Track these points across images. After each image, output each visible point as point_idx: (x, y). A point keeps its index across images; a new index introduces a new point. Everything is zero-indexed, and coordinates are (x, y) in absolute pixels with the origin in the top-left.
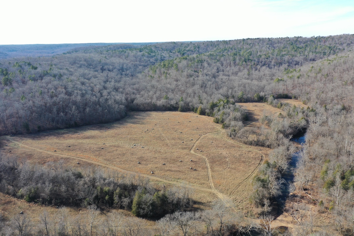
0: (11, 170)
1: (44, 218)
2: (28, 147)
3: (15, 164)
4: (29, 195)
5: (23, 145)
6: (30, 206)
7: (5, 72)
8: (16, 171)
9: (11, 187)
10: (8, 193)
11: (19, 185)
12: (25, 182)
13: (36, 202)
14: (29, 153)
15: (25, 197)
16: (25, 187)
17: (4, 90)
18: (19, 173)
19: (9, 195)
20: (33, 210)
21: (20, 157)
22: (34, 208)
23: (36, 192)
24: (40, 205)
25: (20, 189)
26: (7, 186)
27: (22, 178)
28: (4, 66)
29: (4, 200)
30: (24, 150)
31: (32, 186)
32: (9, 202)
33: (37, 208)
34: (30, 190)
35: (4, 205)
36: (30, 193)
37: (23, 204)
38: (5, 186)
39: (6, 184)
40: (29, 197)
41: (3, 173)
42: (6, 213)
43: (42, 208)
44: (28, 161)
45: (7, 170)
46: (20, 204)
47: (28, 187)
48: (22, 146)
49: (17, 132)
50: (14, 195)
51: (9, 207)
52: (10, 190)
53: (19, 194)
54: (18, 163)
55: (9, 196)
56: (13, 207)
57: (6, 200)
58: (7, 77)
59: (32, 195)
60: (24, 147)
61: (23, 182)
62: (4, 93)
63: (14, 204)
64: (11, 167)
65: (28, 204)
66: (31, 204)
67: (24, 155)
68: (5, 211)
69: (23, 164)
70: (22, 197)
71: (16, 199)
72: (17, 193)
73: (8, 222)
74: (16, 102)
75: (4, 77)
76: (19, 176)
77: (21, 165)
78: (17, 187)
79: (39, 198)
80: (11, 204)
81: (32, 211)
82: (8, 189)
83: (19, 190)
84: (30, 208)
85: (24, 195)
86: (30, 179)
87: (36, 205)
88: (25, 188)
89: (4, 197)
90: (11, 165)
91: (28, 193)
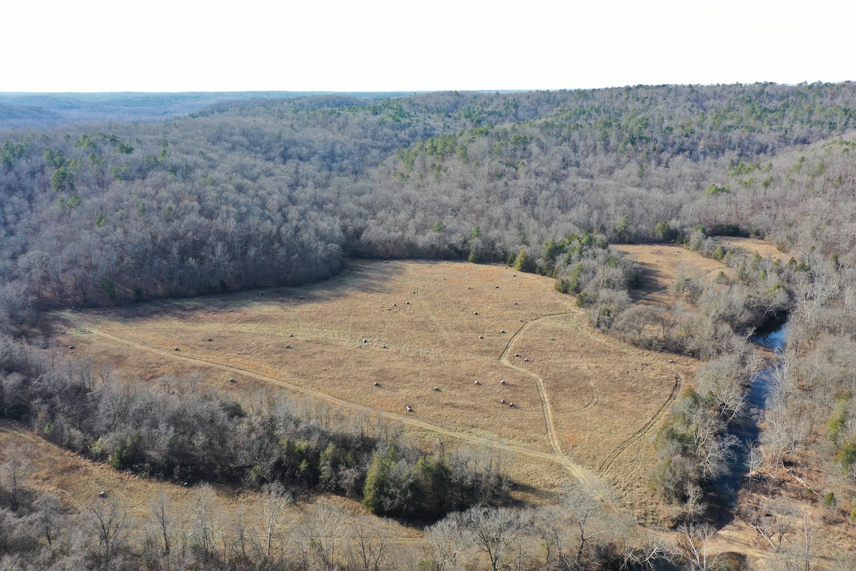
0: (77, 394)
1: (159, 510)
2: (113, 338)
3: (86, 378)
4: (120, 453)
5: (101, 334)
6: (122, 479)
7: (57, 159)
8: (89, 394)
9: (79, 432)
10: (70, 447)
11: (95, 429)
12: (110, 421)
13: (135, 472)
14: (116, 353)
15: (110, 458)
16: (110, 434)
17: (57, 201)
18: (97, 400)
19: (74, 452)
20: (131, 489)
21: (94, 363)
22: (131, 485)
23: (135, 447)
24: (146, 477)
25: (99, 437)
26: (69, 429)
27: (102, 411)
28: (54, 144)
29: (63, 463)
30: (104, 344)
31: (126, 433)
32: (74, 468)
33: (139, 484)
34: (123, 442)
35: (63, 475)
36: (124, 448)
37: (107, 473)
38: (62, 430)
39: (66, 426)
40: (120, 457)
41: (57, 397)
42: (68, 494)
43: (150, 486)
44: (116, 372)
45: (67, 392)
46: (98, 473)
47: (118, 434)
48: (98, 335)
49: (86, 301)
50: (85, 452)
51: (73, 478)
52: (74, 438)
53: (97, 448)
54: (92, 375)
55: (72, 454)
56: (83, 479)
57: (66, 462)
58: (62, 169)
59: (126, 453)
60: (103, 339)
61: (106, 421)
62: (56, 207)
63: (86, 473)
64: (76, 386)
65: (117, 475)
66: (126, 475)
67: (104, 357)
68: (65, 489)
69: (105, 377)
70: (102, 457)
71: (90, 460)
72: (91, 447)
73: (74, 516)
74: (84, 230)
75: (57, 170)
76: (96, 408)
77: (99, 381)
78: (92, 433)
79: (143, 461)
80: (78, 472)
81: (127, 491)
82: (72, 438)
83: (97, 439)
84: (122, 485)
85: (108, 453)
86: (122, 415)
87: (137, 477)
88: (112, 435)
89: (61, 455)
90: (76, 379)
91: (118, 448)
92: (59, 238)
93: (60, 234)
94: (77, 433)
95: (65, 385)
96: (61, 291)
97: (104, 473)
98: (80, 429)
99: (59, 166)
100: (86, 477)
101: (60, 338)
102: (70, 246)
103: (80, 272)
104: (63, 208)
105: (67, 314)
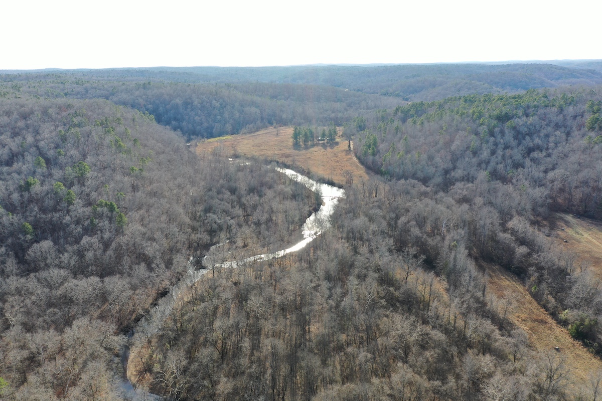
0: (560, 274)
1: (595, 381)
2: (598, 244)
3: (569, 265)
4: (578, 327)
5: (590, 238)
6: (574, 345)
7: (595, 108)
8: (568, 277)
10: (545, 307)
11: (565, 302)
12: (578, 302)
13: (585, 345)
14: (597, 255)
15: (570, 327)
16: (575, 310)
17: (587, 138)
18: (573, 283)
19: (546, 311)
20: (578, 355)
21: (579, 257)
22: (579, 352)
23: (590, 327)
24: (592, 352)
25: (566, 309)
26: (547, 295)
27: (574, 292)
29: (537, 315)
30: (590, 246)
31: (588, 315)
32: (543, 322)
33: (585, 355)
34: (582, 320)
35: (535, 322)
36: (582, 324)
37: (564, 336)
38: (543, 294)
39: (546, 292)
40: (577, 329)
41: (546, 271)
42: (535, 337)
43: (594, 360)
44: (593, 269)
45: (553, 270)
46: (558, 333)
47: (580, 313)
48: (587, 238)
49: (586, 212)
50: (554, 315)
51: (541, 328)
52: (549, 303)
53: (563, 315)
54: (574, 265)
56: (547, 332)
57: (540, 316)
59: (583, 329)
60: (591, 242)
61: (574, 300)
63: (550, 328)
64: (561, 268)
65: (571, 340)
66: (578, 343)
67: (587, 255)
68: (534, 333)
69: (583, 269)
70: (564, 323)
71: (555, 322)
72: (559, 314)
73: (534, 353)
76: (570, 288)
77: (578, 270)
78: (562, 305)
79: (594, 340)
80: (545, 326)
81: (575, 355)
82: (548, 302)
83: (564, 310)
84: (573, 349)
85: (569, 322)
86: (588, 301)
87: (585, 349)
88: (576, 312)
89: (538, 309)
90: (562, 264)
91: (578, 322)
92: (579, 164)
93: (581, 161)
94: (552, 300)
95: (554, 265)
96: (570, 200)
97: (562, 335)
98: (555, 298)
99: (595, 113)
100: (549, 332)
101: (560, 232)
102: (586, 171)
103: (587, 190)
104: (590, 143)
105: (569, 218)
